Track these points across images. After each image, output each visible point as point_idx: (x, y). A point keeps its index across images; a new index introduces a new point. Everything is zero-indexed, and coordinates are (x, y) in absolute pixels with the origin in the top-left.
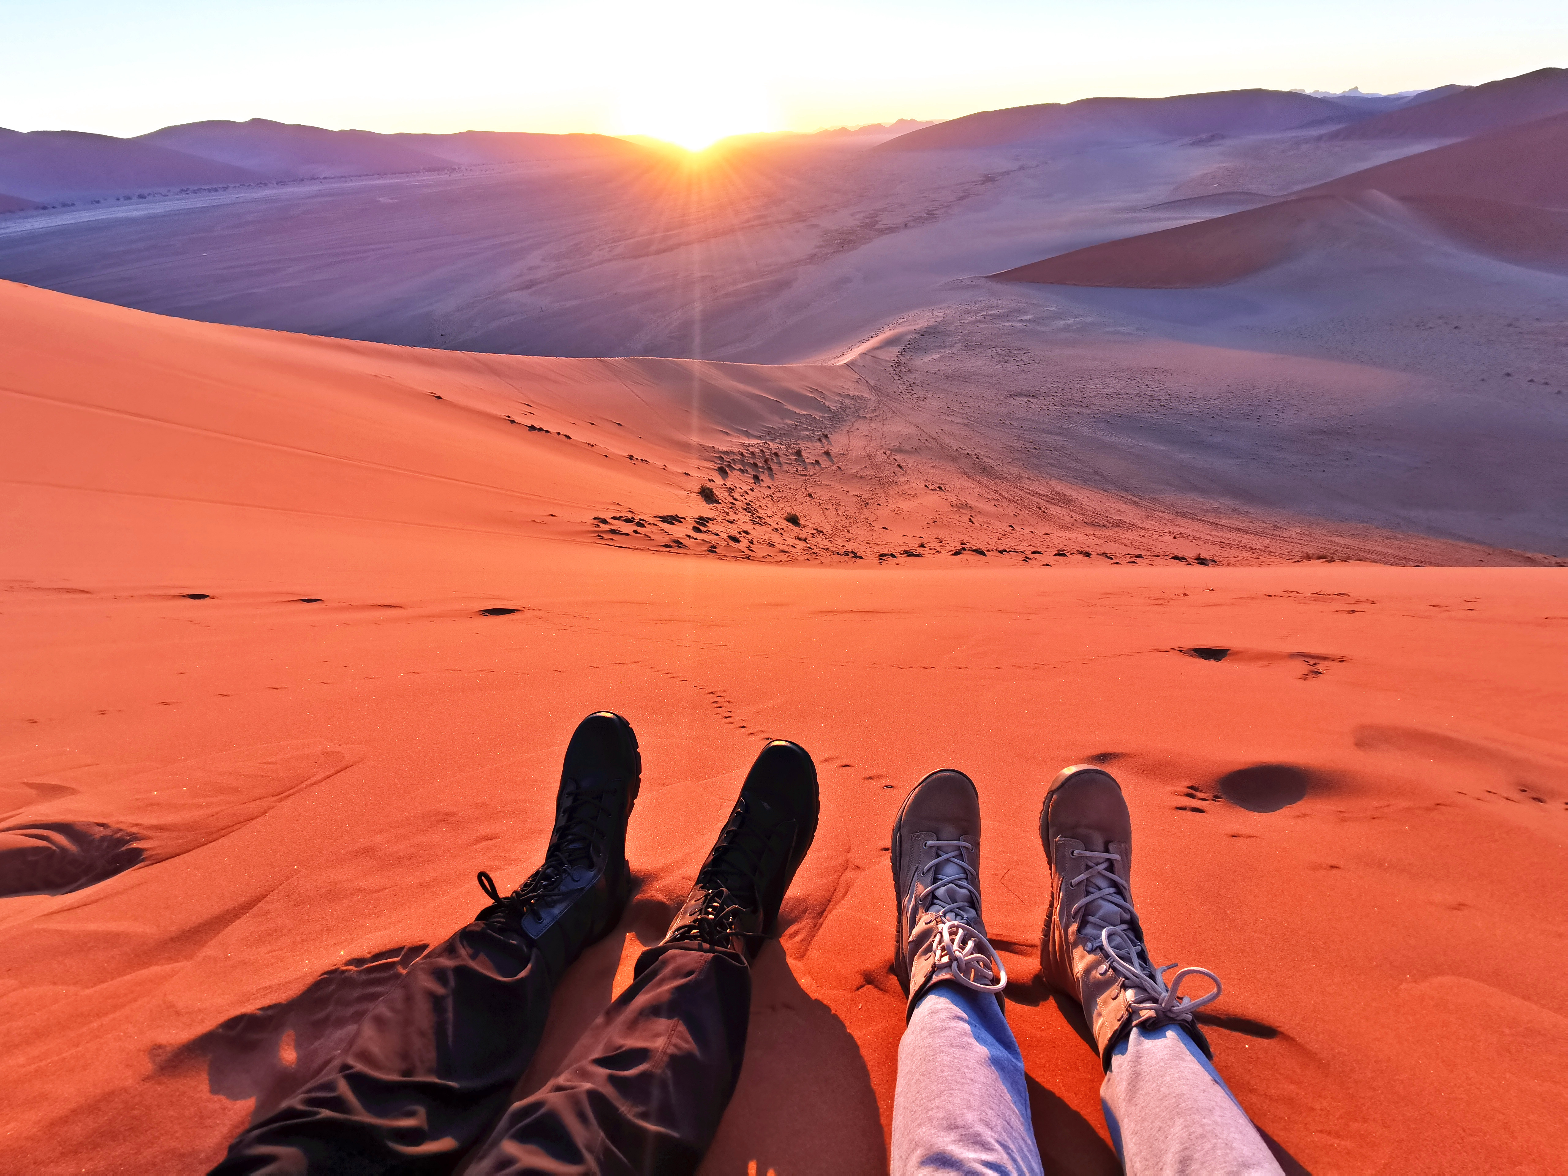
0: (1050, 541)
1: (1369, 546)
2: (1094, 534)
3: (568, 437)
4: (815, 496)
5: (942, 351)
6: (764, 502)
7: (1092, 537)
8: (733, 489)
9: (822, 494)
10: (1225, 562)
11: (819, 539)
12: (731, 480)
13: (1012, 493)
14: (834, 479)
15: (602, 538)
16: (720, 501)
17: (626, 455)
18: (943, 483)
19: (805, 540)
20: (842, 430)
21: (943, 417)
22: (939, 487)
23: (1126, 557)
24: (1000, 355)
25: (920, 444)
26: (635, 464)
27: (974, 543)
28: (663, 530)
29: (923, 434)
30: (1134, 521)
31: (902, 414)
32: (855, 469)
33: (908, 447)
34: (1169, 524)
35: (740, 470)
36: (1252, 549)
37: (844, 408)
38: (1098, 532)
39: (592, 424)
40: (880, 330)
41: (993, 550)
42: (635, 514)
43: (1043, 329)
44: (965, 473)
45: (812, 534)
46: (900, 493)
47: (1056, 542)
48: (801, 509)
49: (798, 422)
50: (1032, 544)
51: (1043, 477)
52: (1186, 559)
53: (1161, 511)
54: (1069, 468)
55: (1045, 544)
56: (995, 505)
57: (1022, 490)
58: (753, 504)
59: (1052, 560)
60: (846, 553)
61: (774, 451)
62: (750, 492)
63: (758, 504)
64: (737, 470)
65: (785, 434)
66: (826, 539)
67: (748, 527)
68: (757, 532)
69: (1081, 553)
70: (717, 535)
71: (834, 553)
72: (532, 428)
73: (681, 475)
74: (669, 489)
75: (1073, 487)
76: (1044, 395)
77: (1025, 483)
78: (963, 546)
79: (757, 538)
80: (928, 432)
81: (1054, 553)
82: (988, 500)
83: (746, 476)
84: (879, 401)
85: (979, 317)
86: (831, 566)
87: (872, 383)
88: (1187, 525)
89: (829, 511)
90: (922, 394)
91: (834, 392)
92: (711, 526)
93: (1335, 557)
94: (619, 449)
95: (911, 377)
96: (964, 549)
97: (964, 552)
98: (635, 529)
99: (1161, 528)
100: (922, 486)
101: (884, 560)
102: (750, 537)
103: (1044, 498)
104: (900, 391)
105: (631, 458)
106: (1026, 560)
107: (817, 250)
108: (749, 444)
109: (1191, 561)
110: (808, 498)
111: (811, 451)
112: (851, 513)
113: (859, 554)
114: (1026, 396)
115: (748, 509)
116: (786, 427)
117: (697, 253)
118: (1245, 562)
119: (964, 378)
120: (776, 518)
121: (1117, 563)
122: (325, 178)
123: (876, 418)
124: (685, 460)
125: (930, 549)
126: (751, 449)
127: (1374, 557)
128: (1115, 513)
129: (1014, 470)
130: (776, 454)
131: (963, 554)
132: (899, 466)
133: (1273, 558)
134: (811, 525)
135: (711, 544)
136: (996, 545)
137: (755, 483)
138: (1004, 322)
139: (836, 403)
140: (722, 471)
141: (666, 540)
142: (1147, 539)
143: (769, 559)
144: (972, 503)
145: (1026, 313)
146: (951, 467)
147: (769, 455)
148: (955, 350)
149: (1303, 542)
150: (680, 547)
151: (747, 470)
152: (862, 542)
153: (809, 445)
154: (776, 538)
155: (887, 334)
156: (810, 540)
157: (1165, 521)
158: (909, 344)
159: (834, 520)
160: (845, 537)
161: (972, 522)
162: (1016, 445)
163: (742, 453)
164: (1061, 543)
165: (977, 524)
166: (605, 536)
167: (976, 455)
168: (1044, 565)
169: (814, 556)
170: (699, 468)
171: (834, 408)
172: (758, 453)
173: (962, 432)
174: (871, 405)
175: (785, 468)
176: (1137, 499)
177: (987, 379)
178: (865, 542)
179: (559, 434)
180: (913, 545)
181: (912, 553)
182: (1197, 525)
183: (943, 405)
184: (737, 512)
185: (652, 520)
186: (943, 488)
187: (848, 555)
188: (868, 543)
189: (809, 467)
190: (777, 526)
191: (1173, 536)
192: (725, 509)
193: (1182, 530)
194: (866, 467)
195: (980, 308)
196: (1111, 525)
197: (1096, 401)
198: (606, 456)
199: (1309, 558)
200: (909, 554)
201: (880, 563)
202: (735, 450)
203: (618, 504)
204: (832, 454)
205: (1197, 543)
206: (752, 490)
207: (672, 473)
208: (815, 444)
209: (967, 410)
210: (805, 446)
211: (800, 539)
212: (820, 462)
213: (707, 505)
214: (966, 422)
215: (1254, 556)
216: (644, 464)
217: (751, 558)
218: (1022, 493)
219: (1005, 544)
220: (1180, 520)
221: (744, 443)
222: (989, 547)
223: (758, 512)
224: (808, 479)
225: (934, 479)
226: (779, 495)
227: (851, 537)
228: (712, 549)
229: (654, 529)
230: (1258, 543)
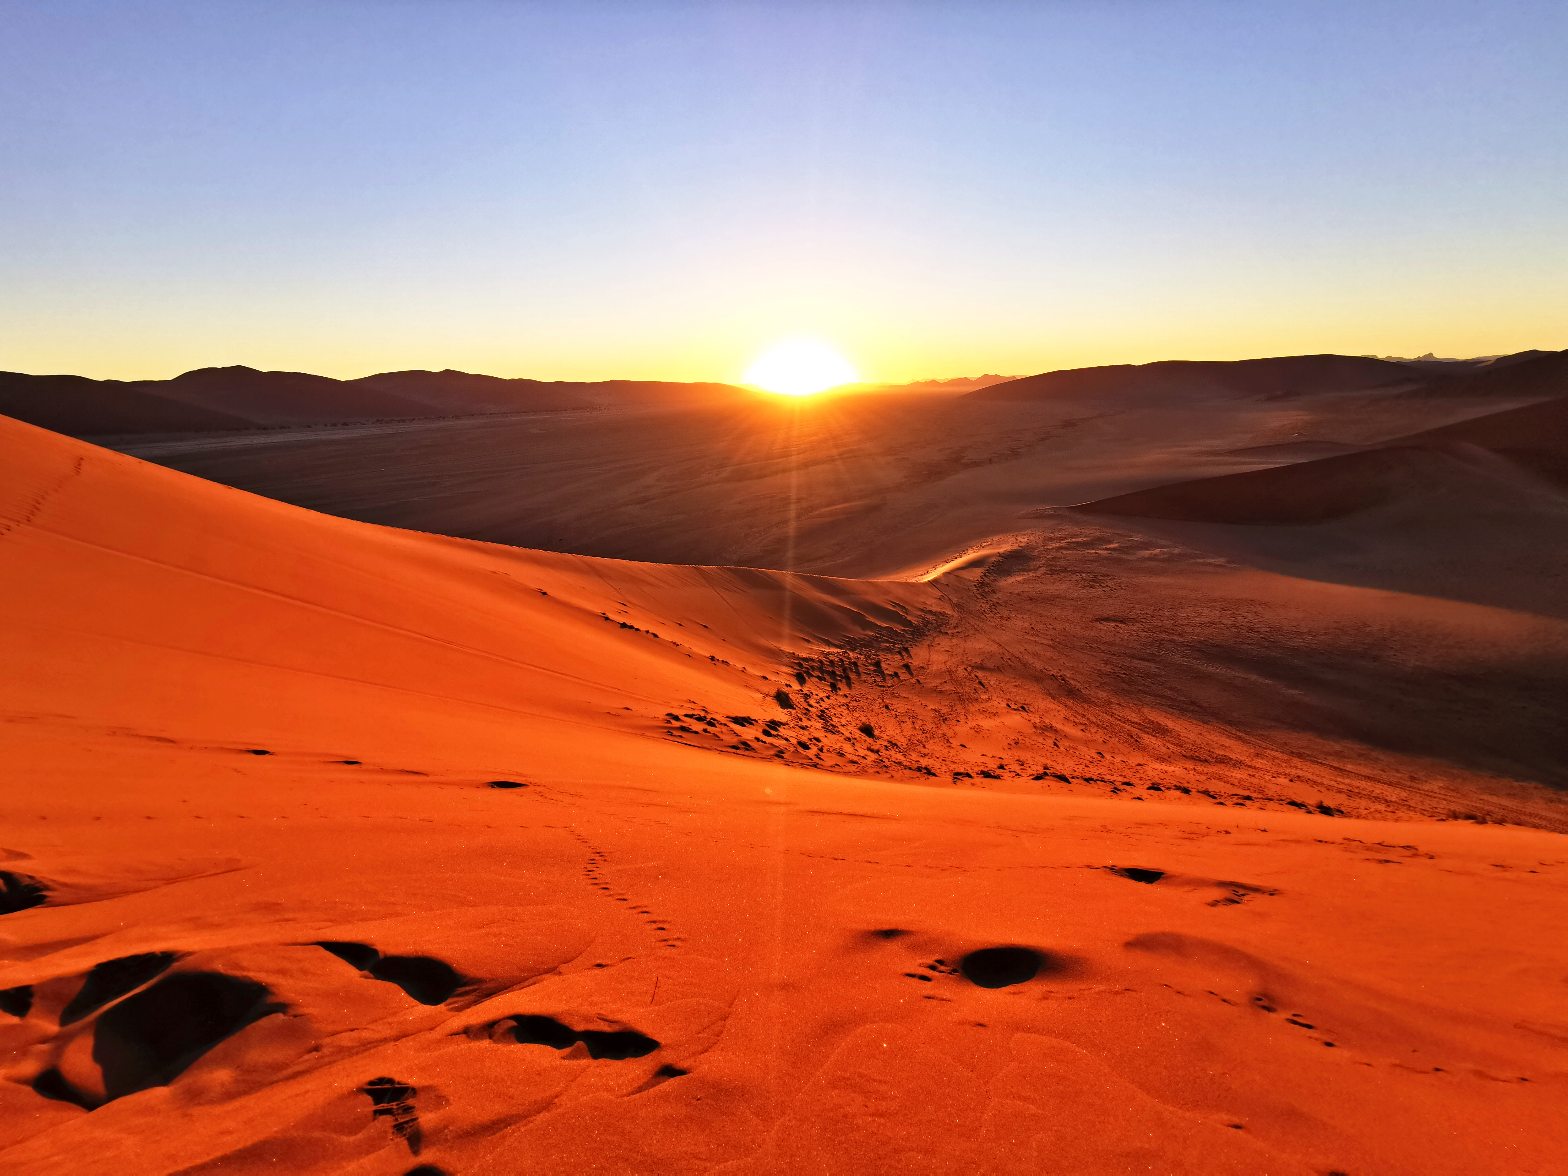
0: (1143, 773)
1: (1529, 808)
2: (1194, 769)
3: (656, 636)
4: (892, 708)
5: (1026, 573)
6: (840, 710)
7: (1192, 772)
8: (809, 696)
9: (900, 706)
10: (1354, 813)
11: (892, 752)
12: (809, 686)
13: (1100, 718)
14: (913, 692)
15: (671, 734)
16: (795, 706)
17: (708, 655)
18: (1026, 703)
19: (877, 752)
20: (922, 644)
21: (1027, 637)
22: (1022, 707)
23: (1232, 798)
24: (1085, 580)
25: (1003, 662)
26: (715, 664)
27: (1058, 768)
28: (733, 731)
29: (1006, 653)
30: (1242, 758)
31: (985, 632)
32: (935, 682)
33: (990, 665)
34: (1284, 765)
35: (818, 677)
36: (1386, 801)
37: (926, 623)
38: (1199, 767)
39: (680, 625)
40: (964, 551)
41: (1078, 778)
42: (707, 713)
43: (1130, 558)
44: (1050, 694)
45: (886, 746)
46: (981, 711)
47: (1150, 773)
48: (877, 720)
49: (878, 634)
50: (1123, 774)
51: (1134, 704)
52: (1305, 806)
53: (1272, 750)
54: (1163, 697)
55: (1138, 775)
56: (1082, 730)
57: (1112, 716)
58: (828, 712)
59: (1145, 793)
60: (919, 769)
61: (853, 660)
62: (825, 699)
63: (833, 711)
64: (815, 676)
65: (867, 644)
66: (900, 752)
67: (820, 734)
68: (829, 740)
69: (1178, 788)
70: (787, 740)
71: (906, 767)
72: (624, 625)
73: (760, 678)
74: (745, 692)
75: (1169, 716)
76: (1132, 621)
77: (1115, 709)
78: (1046, 770)
79: (828, 746)
80: (1011, 651)
81: (1148, 786)
82: (1074, 724)
83: (824, 684)
84: (961, 618)
85: (1063, 543)
86: (901, 781)
87: (955, 600)
88: (1305, 768)
89: (905, 724)
90: (1006, 614)
91: (916, 608)
92: (782, 731)
93: (1488, 818)
94: (702, 649)
95: (994, 598)
96: (1045, 774)
97: (1047, 777)
98: (705, 728)
99: (1274, 769)
100: (1004, 705)
101: (959, 779)
102: (820, 744)
103: (1136, 726)
104: (983, 609)
105: (713, 658)
106: (1115, 790)
107: (906, 479)
108: (829, 652)
109: (1311, 809)
110: (884, 709)
111: (891, 663)
112: (929, 726)
113: (932, 771)
114: (1114, 621)
115: (822, 715)
116: (867, 638)
117: (795, 479)
118: (1378, 815)
119: (1050, 600)
120: (850, 728)
121: (1221, 804)
122: (490, 414)
123: (958, 634)
124: (765, 665)
125: (1010, 772)
126: (831, 657)
127: (1536, 821)
128: (1218, 747)
129: (1102, 694)
130: (855, 664)
131: (1045, 779)
132: (980, 683)
133: (1412, 814)
134: (886, 737)
135: (778, 749)
136: (1082, 772)
137: (832, 691)
138: (1088, 549)
139: (918, 617)
140: (800, 678)
141: (734, 740)
142: (1258, 780)
143: (837, 769)
144: (1059, 726)
145: (1110, 542)
146: (1035, 687)
147: (848, 664)
148: (1039, 573)
149: (1448, 798)
150: (748, 750)
151: (824, 678)
152: (938, 758)
153: (889, 656)
154: (847, 748)
155: (971, 555)
156: (883, 752)
157: (1278, 762)
158: (993, 566)
159: (910, 733)
160: (920, 752)
161: (1057, 746)
162: (1103, 668)
163: (822, 661)
164: (1157, 776)
165: (1062, 749)
166: (675, 733)
167: (1061, 676)
168: (1134, 798)
169: (884, 769)
170: (778, 673)
171: (916, 623)
172: (837, 661)
173: (1046, 653)
174: (953, 622)
175: (864, 677)
176: (1243, 734)
177: (1071, 602)
178: (941, 759)
179: (647, 632)
180: (992, 765)
181: (990, 773)
182: (1316, 768)
183: (1026, 625)
184: (811, 718)
185: (723, 720)
186: (1027, 709)
187: (921, 771)
188: (943, 760)
189: (887, 678)
190: (849, 736)
191: (1290, 778)
192: (799, 715)
193: (1300, 773)
194: (946, 682)
195: (1064, 536)
196: (1214, 760)
197: (1189, 629)
198: (689, 656)
199: (1455, 816)
200: (986, 775)
201: (955, 783)
202: (815, 657)
203: (694, 702)
204: (912, 668)
205: (1319, 789)
206: (828, 697)
207: (752, 676)
208: (895, 656)
209: (1051, 632)
210: (884, 657)
211: (872, 751)
212: (899, 674)
213: (782, 710)
214: (1051, 643)
215: (1389, 809)
216: (724, 666)
217: (818, 766)
218: (1112, 719)
219: (1093, 772)
220: (1296, 761)
221: (824, 651)
222: (1075, 774)
223: (832, 720)
224: (886, 690)
225: (1017, 699)
226: (855, 704)
227: (926, 753)
228: (779, 754)
229: (724, 729)
230: (1393, 794)
